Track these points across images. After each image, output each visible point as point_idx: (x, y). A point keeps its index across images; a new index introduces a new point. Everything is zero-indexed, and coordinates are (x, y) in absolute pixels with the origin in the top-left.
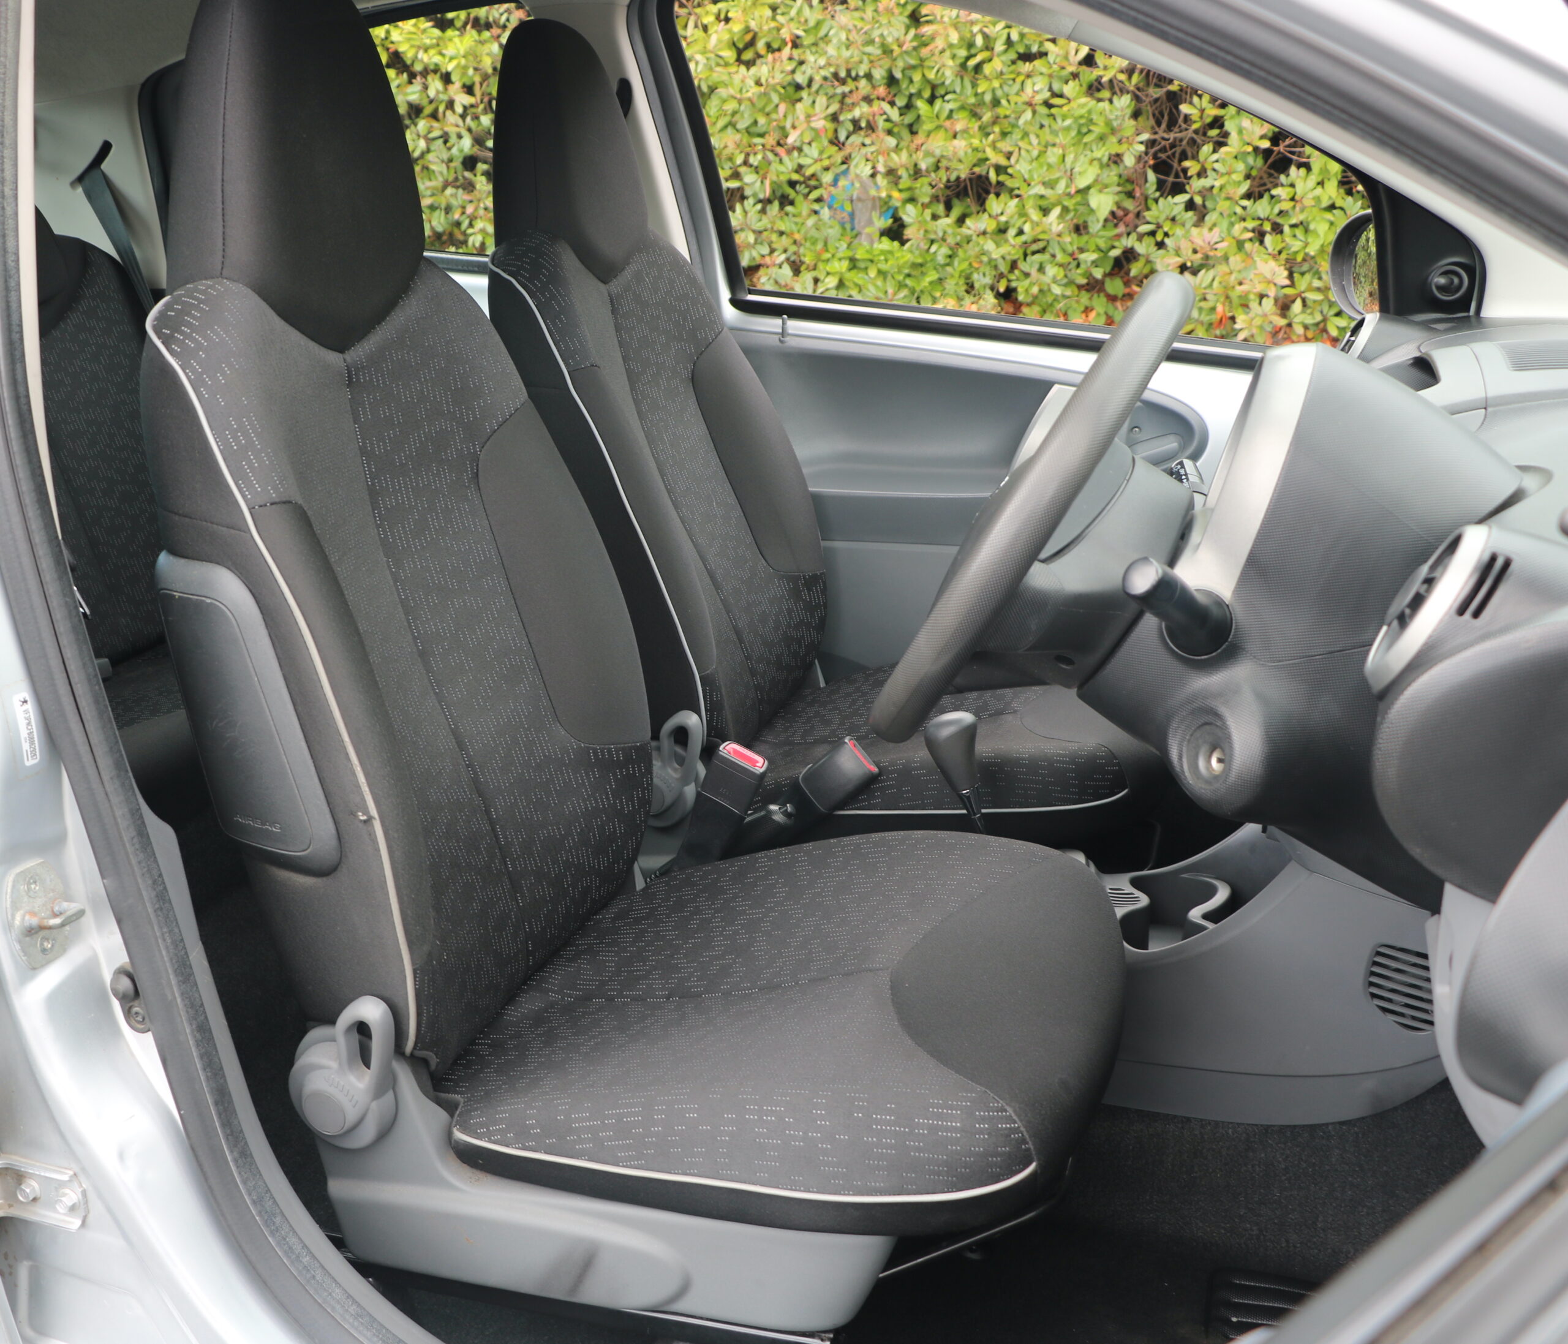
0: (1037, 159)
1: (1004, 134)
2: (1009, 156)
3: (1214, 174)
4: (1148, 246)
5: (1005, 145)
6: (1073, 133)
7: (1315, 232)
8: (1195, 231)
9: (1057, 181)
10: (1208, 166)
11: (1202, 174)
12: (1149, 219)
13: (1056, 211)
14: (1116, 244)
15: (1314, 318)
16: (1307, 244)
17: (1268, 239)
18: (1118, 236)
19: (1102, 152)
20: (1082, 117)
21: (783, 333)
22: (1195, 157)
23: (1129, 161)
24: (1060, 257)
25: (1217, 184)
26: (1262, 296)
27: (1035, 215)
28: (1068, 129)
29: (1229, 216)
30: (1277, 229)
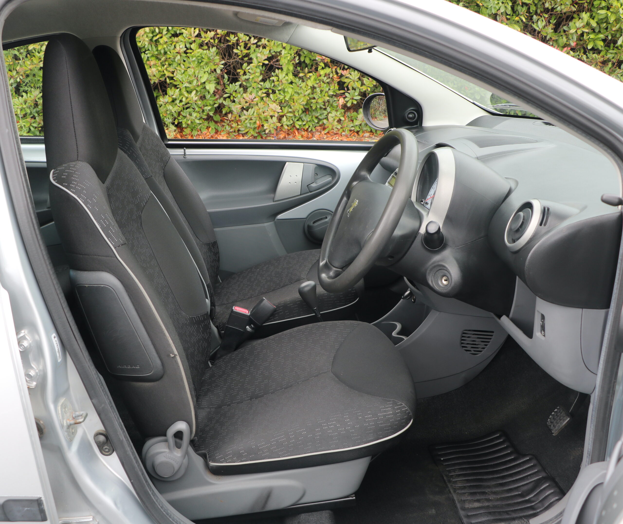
0: (184, 73)
1: (170, 65)
2: (173, 73)
3: (249, 74)
4: (228, 102)
5: (171, 69)
6: (196, 63)
7: (288, 92)
8: (245, 95)
9: (193, 81)
10: (247, 71)
11: (245, 74)
12: (227, 92)
13: (194, 92)
14: (216, 102)
15: (290, 122)
16: (285, 97)
17: (271, 96)
18: (217, 99)
19: (207, 69)
20: (198, 56)
21: (185, 154)
22: (241, 68)
23: (219, 71)
24: (197, 109)
25: (251, 77)
26: (272, 117)
27: (186, 94)
28: (194, 61)
29: (256, 88)
30: (274, 92)
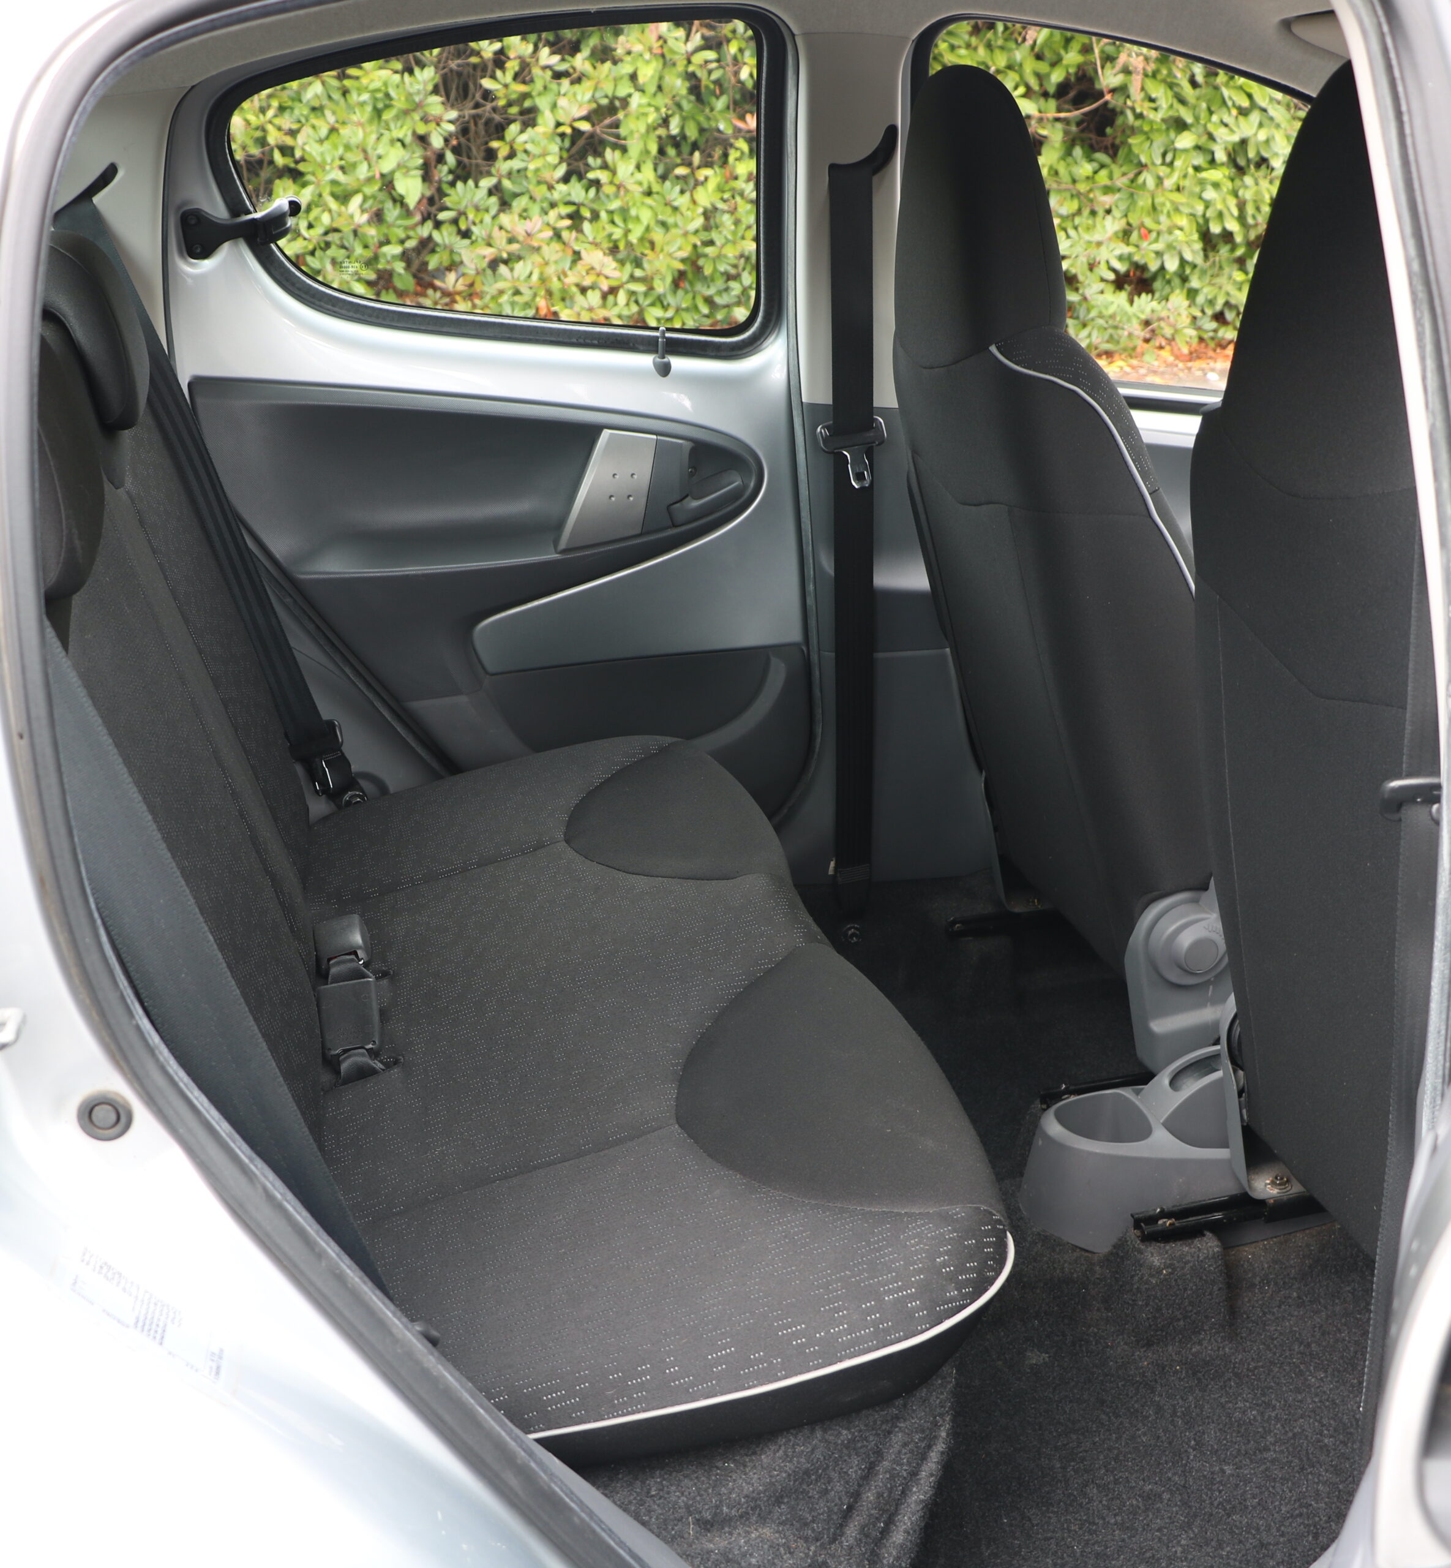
0: (327, 138)
1: (282, 109)
2: (293, 133)
3: (524, 156)
4: (450, 234)
5: (286, 122)
6: (369, 109)
7: (637, 219)
8: (505, 219)
9: (354, 165)
10: (518, 147)
11: (512, 155)
12: (449, 204)
13: (357, 200)
14: (411, 233)
15: (629, 309)
16: (627, 232)
17: (586, 226)
18: (414, 227)
19: (404, 132)
20: (377, 90)
22: (501, 138)
23: (437, 142)
24: (359, 250)
25: (532, 166)
26: (583, 290)
27: (333, 205)
28: (362, 104)
29: (542, 201)
30: (595, 216)
